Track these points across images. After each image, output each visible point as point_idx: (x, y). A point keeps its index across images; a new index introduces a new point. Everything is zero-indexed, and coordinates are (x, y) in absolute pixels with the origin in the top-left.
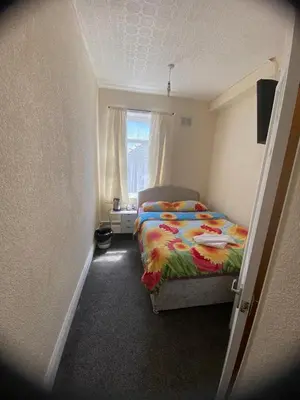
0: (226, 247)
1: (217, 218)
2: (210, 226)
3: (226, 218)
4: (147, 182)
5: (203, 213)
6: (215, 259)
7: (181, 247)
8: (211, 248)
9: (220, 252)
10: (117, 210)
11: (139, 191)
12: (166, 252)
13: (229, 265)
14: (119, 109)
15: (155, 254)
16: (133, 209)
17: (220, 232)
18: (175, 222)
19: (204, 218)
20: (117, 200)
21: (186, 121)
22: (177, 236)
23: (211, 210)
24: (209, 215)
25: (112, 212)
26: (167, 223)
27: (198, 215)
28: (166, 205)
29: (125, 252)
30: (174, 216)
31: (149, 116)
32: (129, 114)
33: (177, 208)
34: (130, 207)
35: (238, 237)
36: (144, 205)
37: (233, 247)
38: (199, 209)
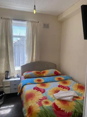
0: (73, 100)
1: (66, 80)
2: (63, 85)
3: (72, 79)
4: (26, 60)
5: (59, 77)
6: (68, 109)
7: (47, 103)
8: (64, 102)
9: (70, 104)
10: (8, 79)
11: (21, 65)
12: (37, 108)
13: (75, 112)
14: (8, 19)
15: (30, 110)
16: (18, 77)
17: (69, 89)
18: (43, 84)
19: (60, 79)
20: (7, 72)
21: (46, 26)
22: (44, 94)
23: (63, 74)
24: (62, 78)
25: (4, 80)
26: (38, 86)
27: (56, 78)
28: (38, 73)
29: (13, 106)
30: (43, 80)
31: (25, 23)
32: (14, 22)
33: (44, 75)
34: (16, 76)
35: (79, 91)
36: (25, 74)
37: (77, 99)
38: (56, 74)
